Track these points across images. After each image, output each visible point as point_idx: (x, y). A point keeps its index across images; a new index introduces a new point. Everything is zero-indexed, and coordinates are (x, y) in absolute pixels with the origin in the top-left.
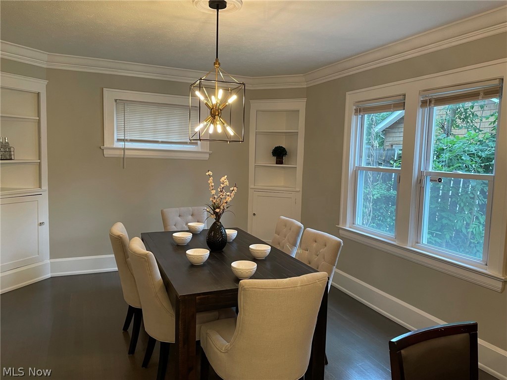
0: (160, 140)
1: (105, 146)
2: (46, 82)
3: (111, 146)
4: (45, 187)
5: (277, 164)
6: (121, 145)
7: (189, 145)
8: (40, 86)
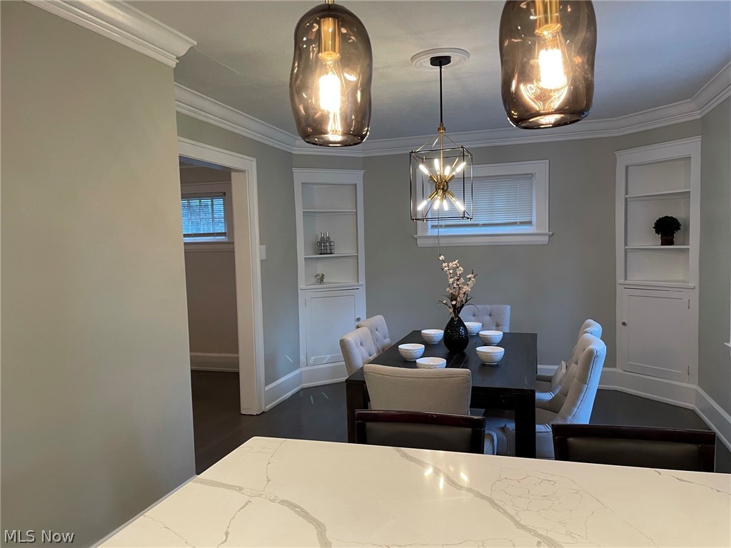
0: (481, 223)
1: (419, 235)
2: (362, 172)
3: (424, 235)
4: (362, 281)
5: (662, 245)
6: (434, 232)
7: (518, 226)
8: (356, 177)
